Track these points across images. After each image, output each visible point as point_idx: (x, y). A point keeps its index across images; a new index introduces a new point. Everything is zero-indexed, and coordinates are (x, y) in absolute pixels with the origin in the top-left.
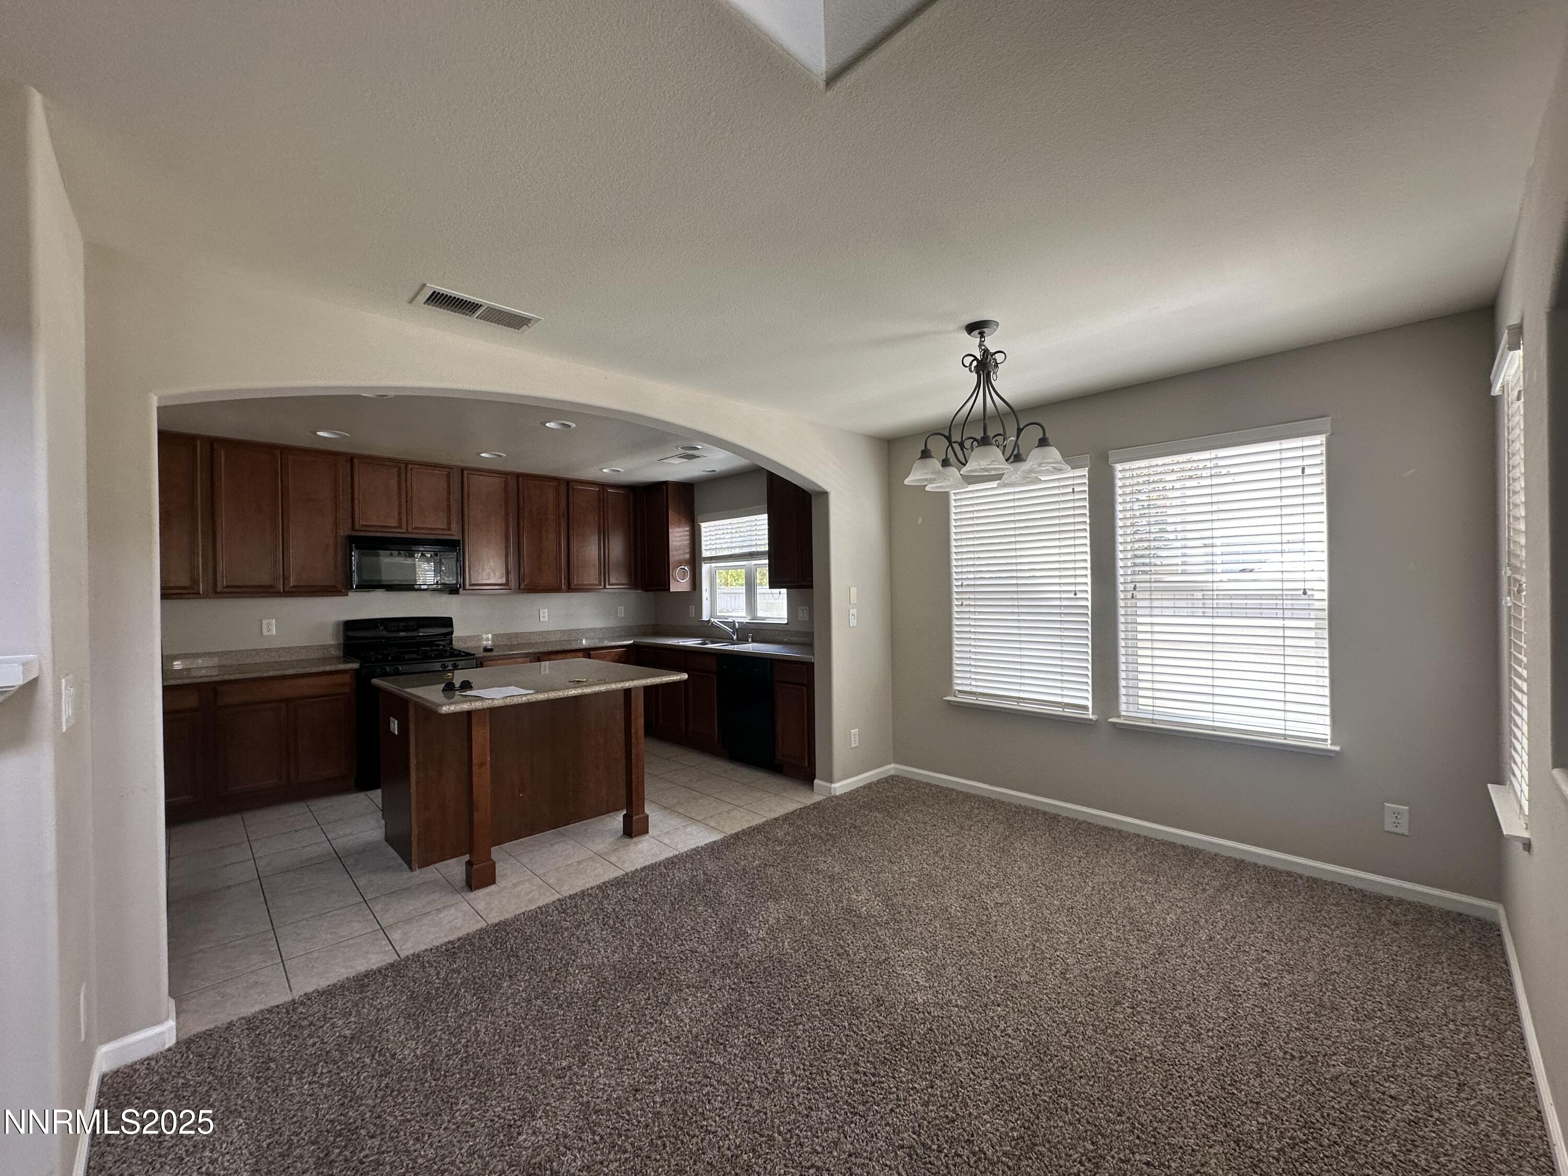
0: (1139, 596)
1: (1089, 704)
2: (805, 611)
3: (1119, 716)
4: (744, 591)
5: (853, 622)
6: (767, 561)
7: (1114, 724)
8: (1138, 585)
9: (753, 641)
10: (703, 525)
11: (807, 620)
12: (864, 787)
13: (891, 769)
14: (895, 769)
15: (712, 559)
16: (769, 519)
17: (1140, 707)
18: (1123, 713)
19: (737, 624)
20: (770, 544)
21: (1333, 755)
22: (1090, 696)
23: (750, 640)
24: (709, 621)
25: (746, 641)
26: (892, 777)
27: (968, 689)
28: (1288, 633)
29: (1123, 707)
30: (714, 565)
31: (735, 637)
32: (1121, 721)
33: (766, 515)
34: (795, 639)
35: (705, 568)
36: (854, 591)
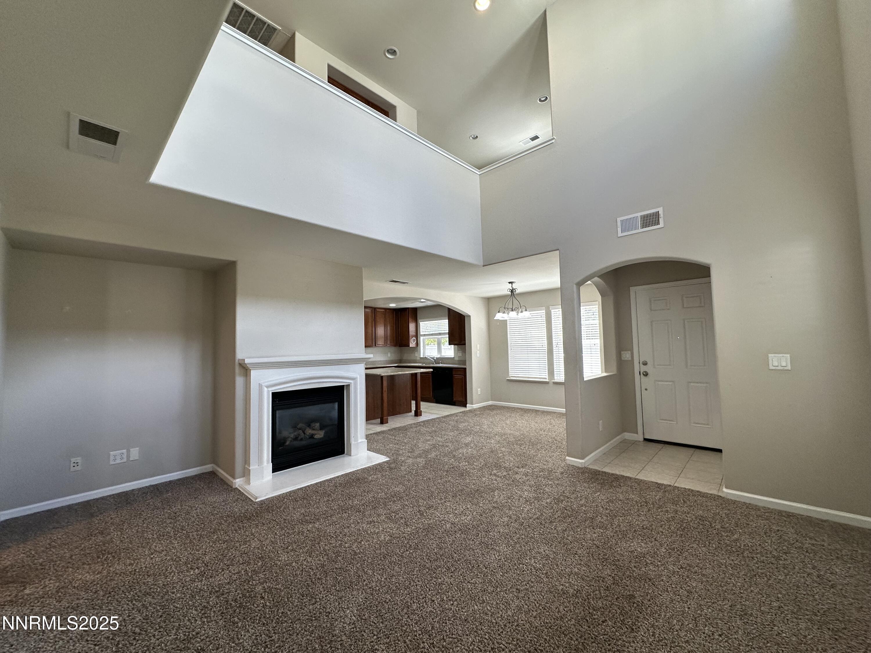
1: (547, 377)
2: (462, 353)
3: (554, 380)
4: (437, 347)
9: (442, 363)
10: (420, 323)
12: (482, 407)
14: (491, 402)
15: (424, 335)
19: (435, 357)
20: (449, 330)
24: (424, 356)
25: (439, 363)
26: (491, 405)
27: (513, 375)
29: (556, 378)
31: (434, 363)
34: (458, 362)
35: (422, 338)
36: (478, 346)
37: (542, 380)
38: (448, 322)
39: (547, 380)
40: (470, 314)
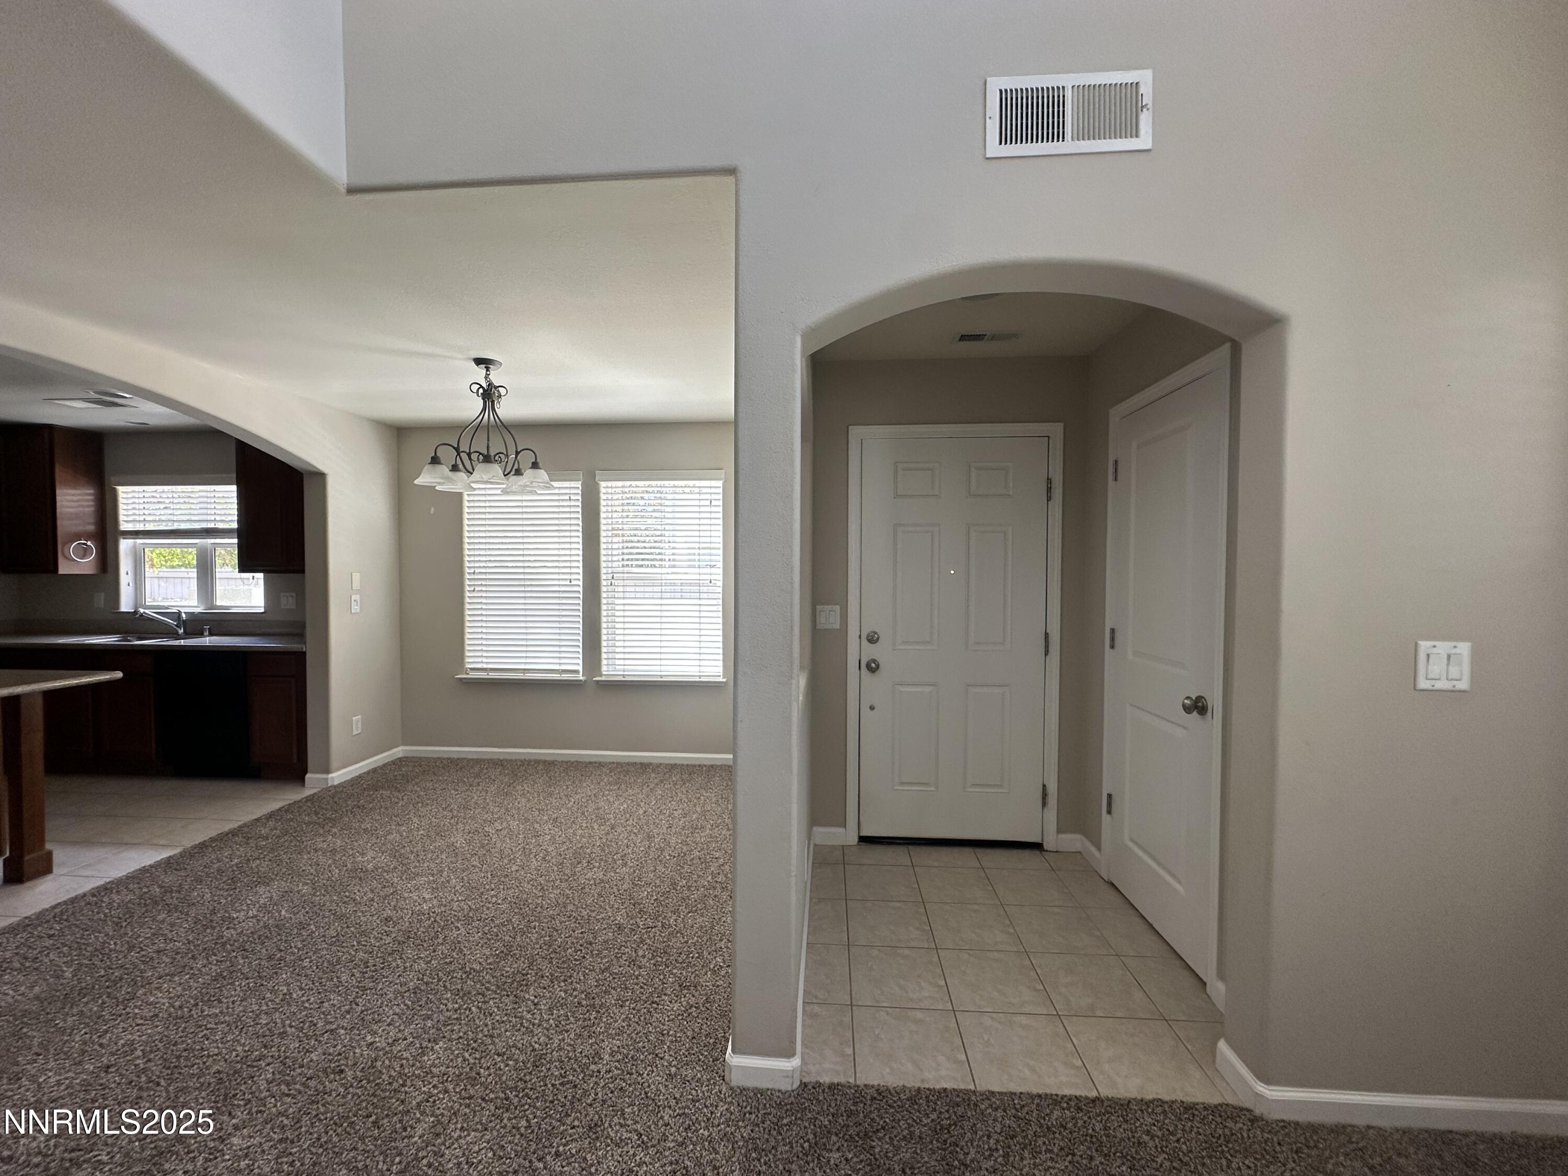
0: (616, 583)
1: (580, 668)
2: (290, 599)
3: (601, 675)
4: (195, 575)
5: (356, 608)
6: (235, 541)
7: (597, 681)
8: (615, 575)
9: (211, 634)
10: (121, 489)
11: (294, 607)
12: (368, 773)
13: (399, 751)
14: (402, 750)
15: (136, 534)
16: (240, 492)
17: (617, 667)
18: (604, 673)
19: (184, 616)
20: (240, 521)
21: (723, 685)
22: (580, 662)
23: (207, 633)
24: (135, 612)
25: (201, 634)
26: (400, 759)
27: (479, 666)
28: (703, 608)
29: (604, 668)
30: (139, 541)
31: (181, 631)
32: (603, 678)
33: (235, 488)
34: (277, 630)
35: (125, 546)
36: (357, 577)
37: (565, 677)
38: (235, 494)
39: (581, 677)
40: (321, 466)
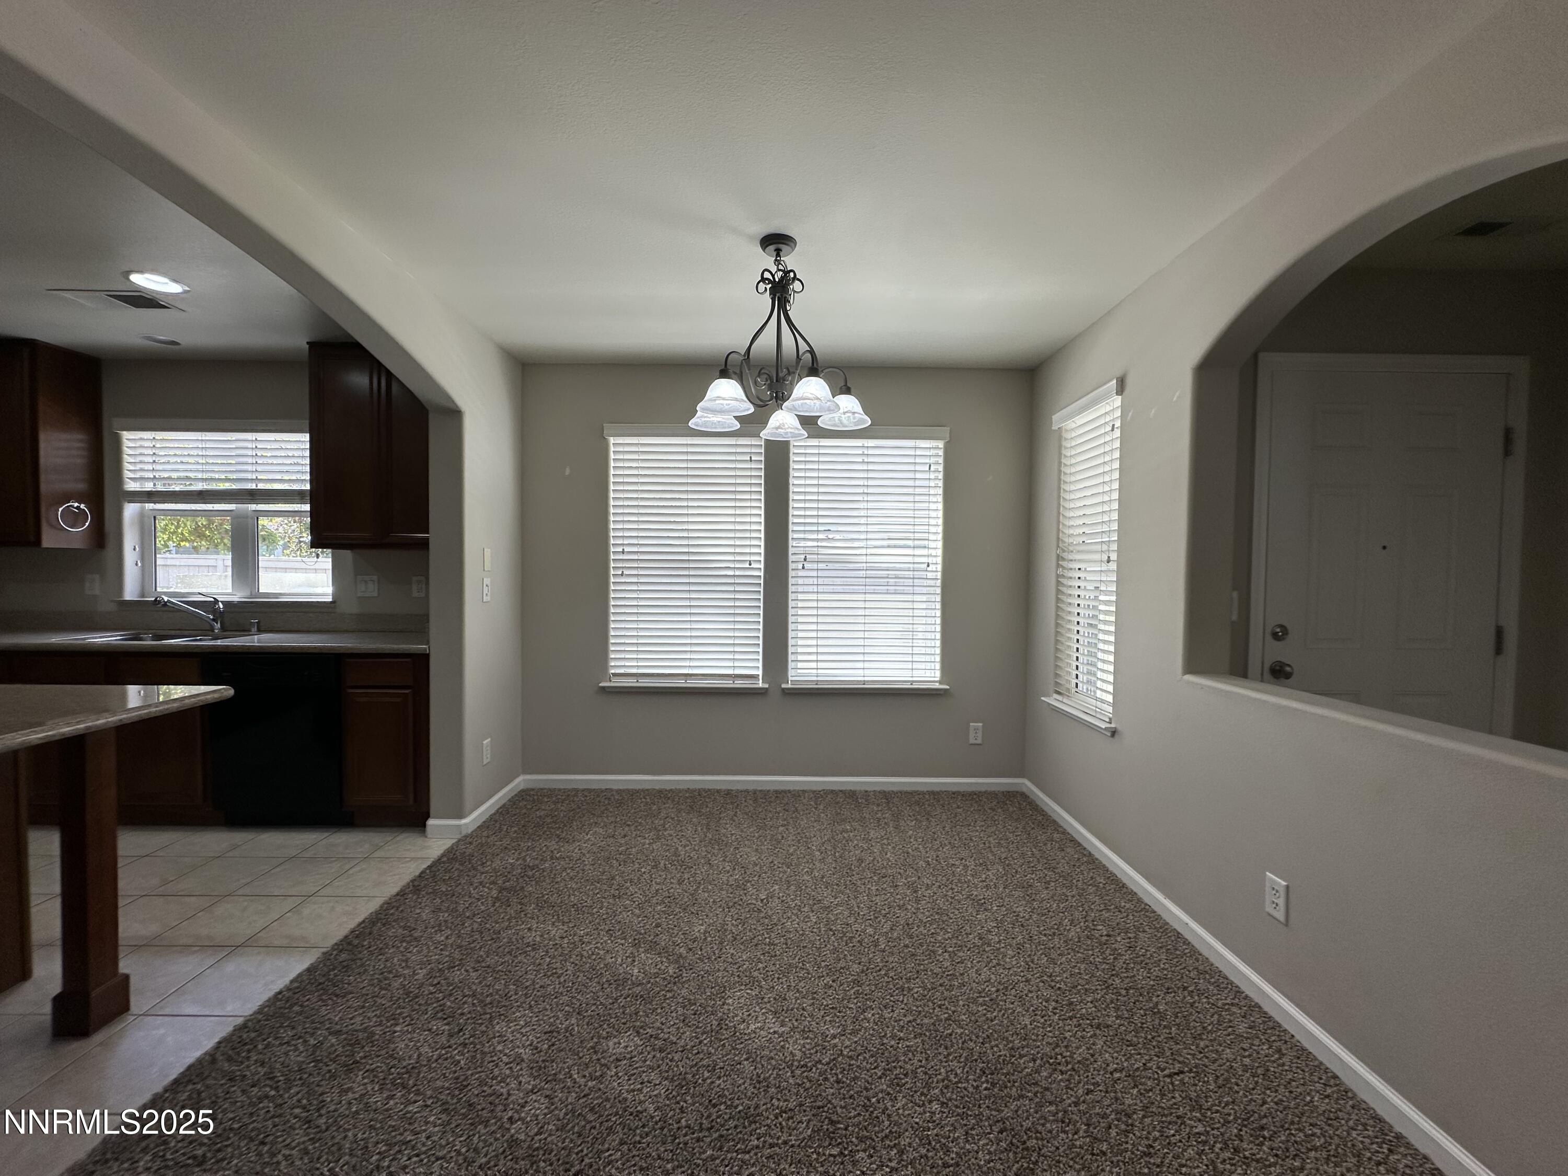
0: (808, 566)
1: (760, 673)
2: (371, 584)
3: (787, 682)
5: (486, 596)
6: (307, 507)
7: (782, 689)
8: (808, 556)
9: (259, 630)
10: (126, 435)
11: (375, 594)
12: (500, 813)
13: (521, 781)
14: (524, 780)
15: (151, 496)
16: (312, 441)
18: (791, 679)
19: (220, 606)
20: (311, 482)
21: (942, 692)
22: (760, 665)
23: (254, 629)
24: (146, 600)
25: (244, 630)
27: (622, 671)
29: (791, 673)
30: (150, 506)
31: (218, 626)
32: (790, 686)
33: (308, 435)
35: (130, 510)
36: (488, 554)
37: (739, 684)
38: (307, 445)
39: (761, 684)
